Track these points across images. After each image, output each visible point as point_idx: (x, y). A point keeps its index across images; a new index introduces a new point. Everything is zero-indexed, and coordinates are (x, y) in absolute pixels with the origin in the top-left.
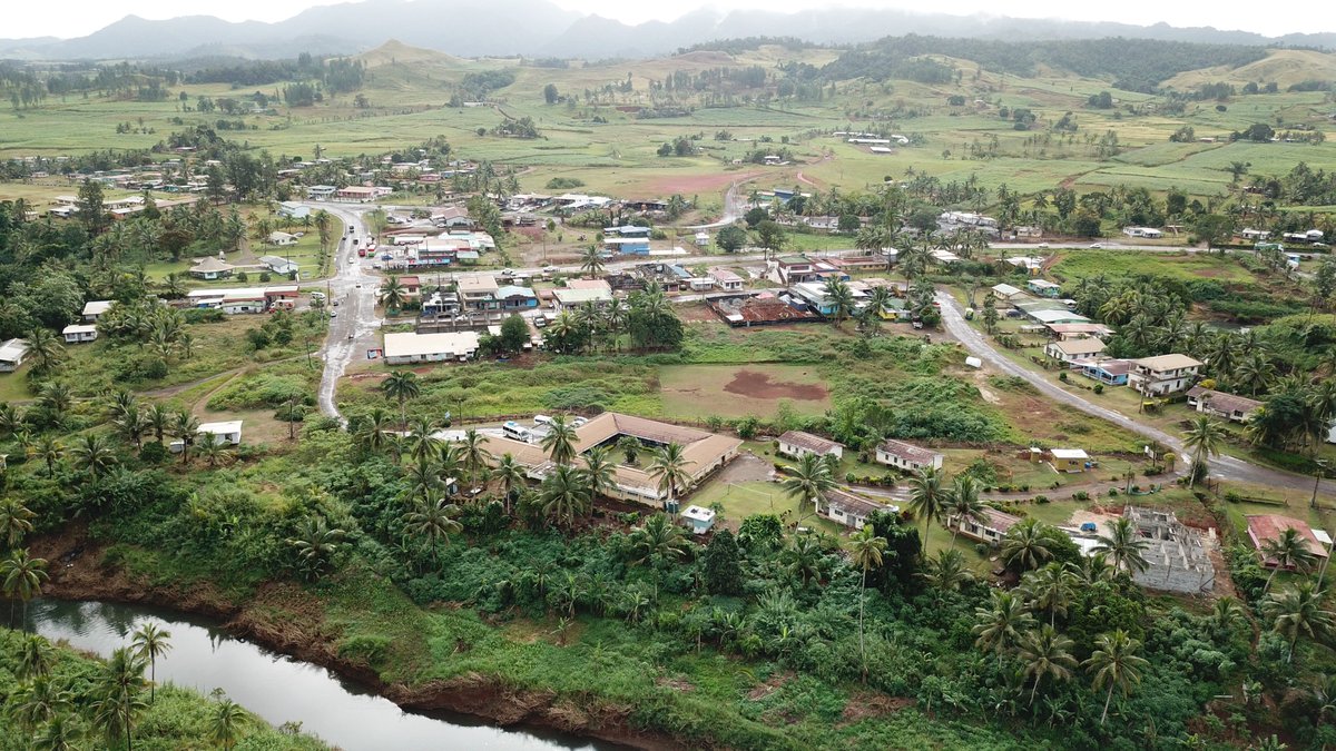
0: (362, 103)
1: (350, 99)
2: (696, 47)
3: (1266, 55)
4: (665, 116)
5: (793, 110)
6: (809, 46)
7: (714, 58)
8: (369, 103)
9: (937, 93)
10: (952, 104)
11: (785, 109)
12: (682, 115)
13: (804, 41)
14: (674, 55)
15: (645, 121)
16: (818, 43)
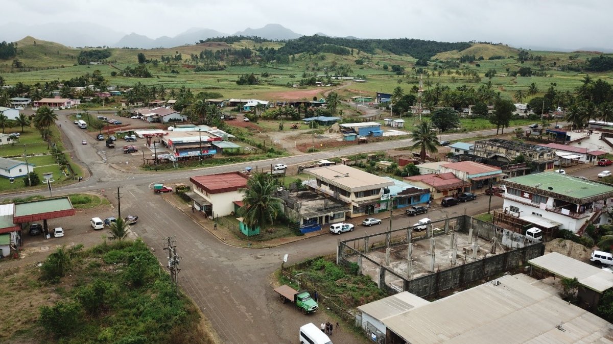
0: (18, 65)
1: (10, 63)
2: (209, 40)
3: (470, 46)
4: (211, 70)
5: (279, 68)
6: (265, 40)
7: (220, 45)
8: (23, 65)
9: (346, 59)
10: (357, 64)
11: (275, 67)
12: (220, 70)
13: (262, 38)
14: (197, 44)
15: (201, 72)
16: (269, 39)
